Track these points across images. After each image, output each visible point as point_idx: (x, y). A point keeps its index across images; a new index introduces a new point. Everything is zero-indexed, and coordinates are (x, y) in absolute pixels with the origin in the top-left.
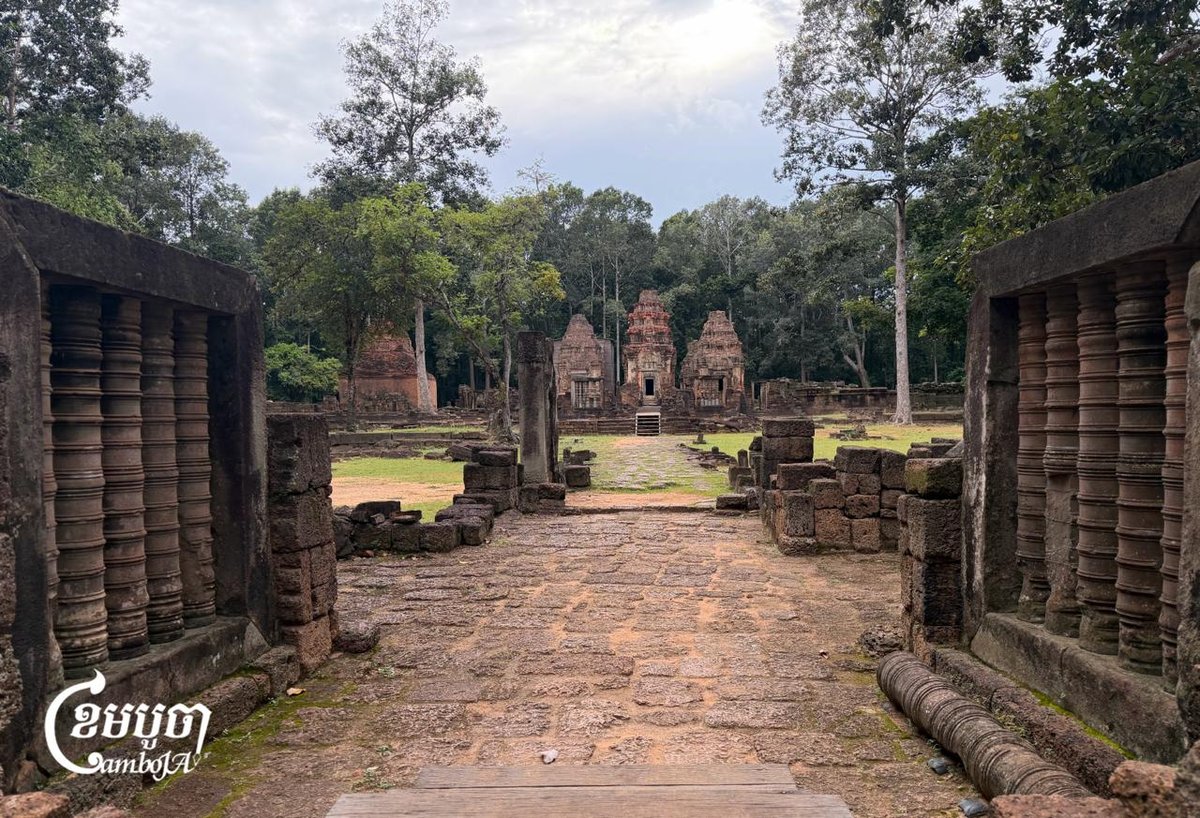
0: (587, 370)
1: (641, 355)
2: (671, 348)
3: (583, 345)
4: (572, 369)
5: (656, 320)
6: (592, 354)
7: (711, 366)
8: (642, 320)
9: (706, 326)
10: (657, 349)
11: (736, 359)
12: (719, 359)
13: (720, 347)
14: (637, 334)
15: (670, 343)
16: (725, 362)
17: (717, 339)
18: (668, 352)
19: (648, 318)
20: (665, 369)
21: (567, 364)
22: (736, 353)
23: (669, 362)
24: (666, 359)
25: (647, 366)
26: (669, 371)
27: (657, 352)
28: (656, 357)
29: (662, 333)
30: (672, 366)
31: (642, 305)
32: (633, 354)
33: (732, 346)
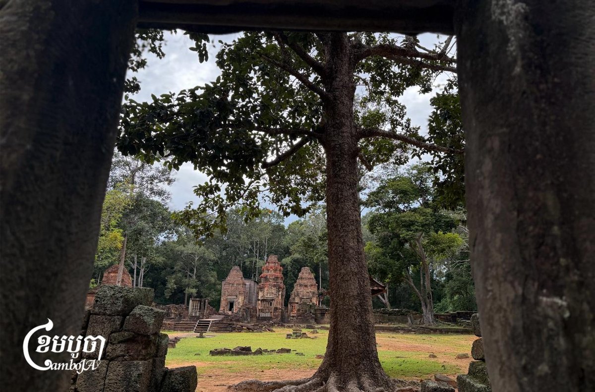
0: (236, 296)
1: (266, 289)
2: (282, 285)
3: (235, 283)
4: (228, 296)
5: (275, 270)
6: (240, 287)
7: (301, 296)
8: (268, 270)
9: (300, 274)
10: (274, 286)
11: (313, 293)
12: (305, 292)
13: (306, 286)
14: (265, 278)
15: (281, 283)
16: (308, 294)
17: (305, 282)
18: (280, 288)
19: (271, 269)
20: (278, 297)
21: (226, 293)
22: (315, 290)
23: (280, 293)
24: (279, 291)
25: (269, 295)
26: (280, 298)
27: (274, 287)
28: (274, 290)
29: (277, 278)
30: (282, 295)
31: (269, 263)
32: (261, 288)
33: (312, 285)
